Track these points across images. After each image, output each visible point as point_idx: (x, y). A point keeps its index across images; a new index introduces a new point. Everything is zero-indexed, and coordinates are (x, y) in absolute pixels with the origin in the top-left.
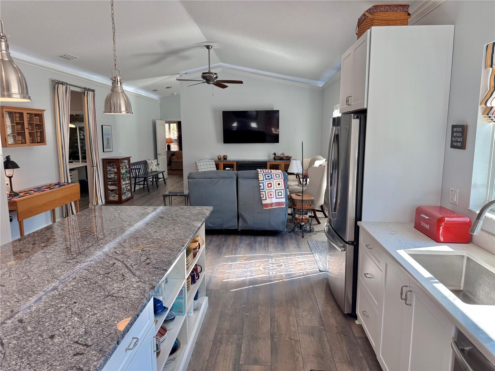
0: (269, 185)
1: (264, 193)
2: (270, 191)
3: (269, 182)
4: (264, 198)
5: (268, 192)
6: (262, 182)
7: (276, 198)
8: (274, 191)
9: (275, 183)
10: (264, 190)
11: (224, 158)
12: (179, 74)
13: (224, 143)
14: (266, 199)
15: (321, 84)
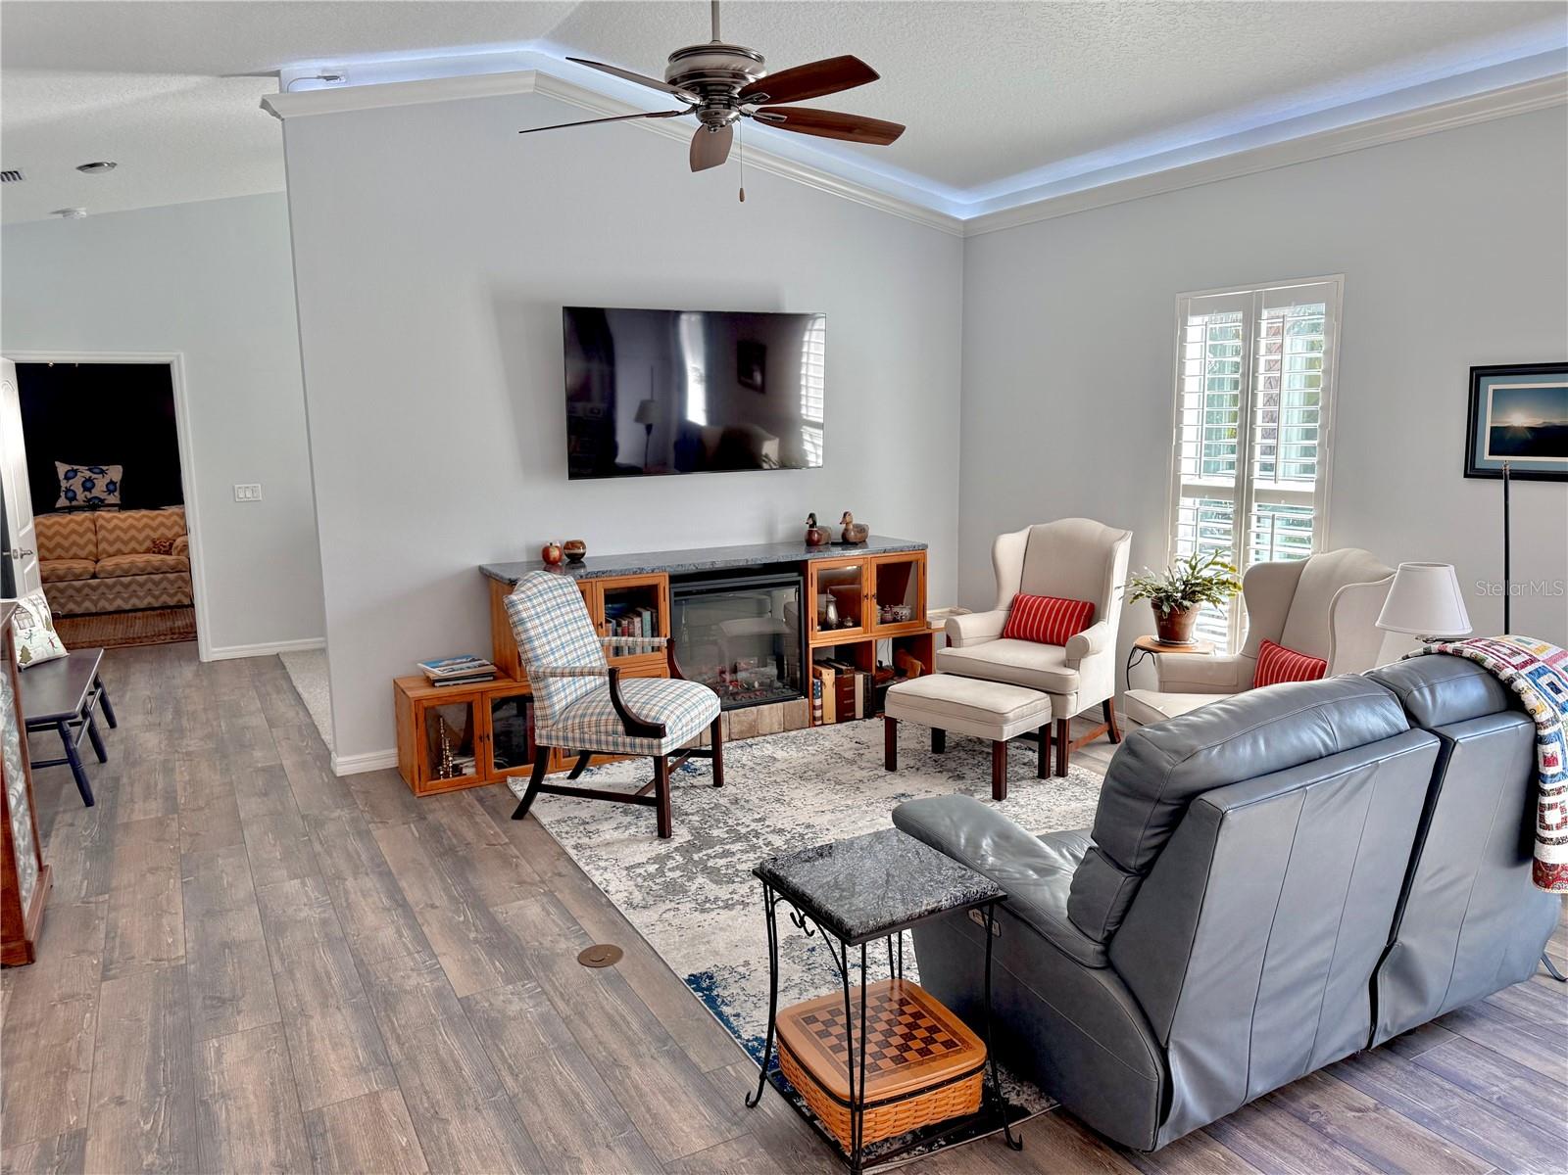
11: (568, 556)
12: (277, 74)
13: (569, 479)
15: (964, 206)
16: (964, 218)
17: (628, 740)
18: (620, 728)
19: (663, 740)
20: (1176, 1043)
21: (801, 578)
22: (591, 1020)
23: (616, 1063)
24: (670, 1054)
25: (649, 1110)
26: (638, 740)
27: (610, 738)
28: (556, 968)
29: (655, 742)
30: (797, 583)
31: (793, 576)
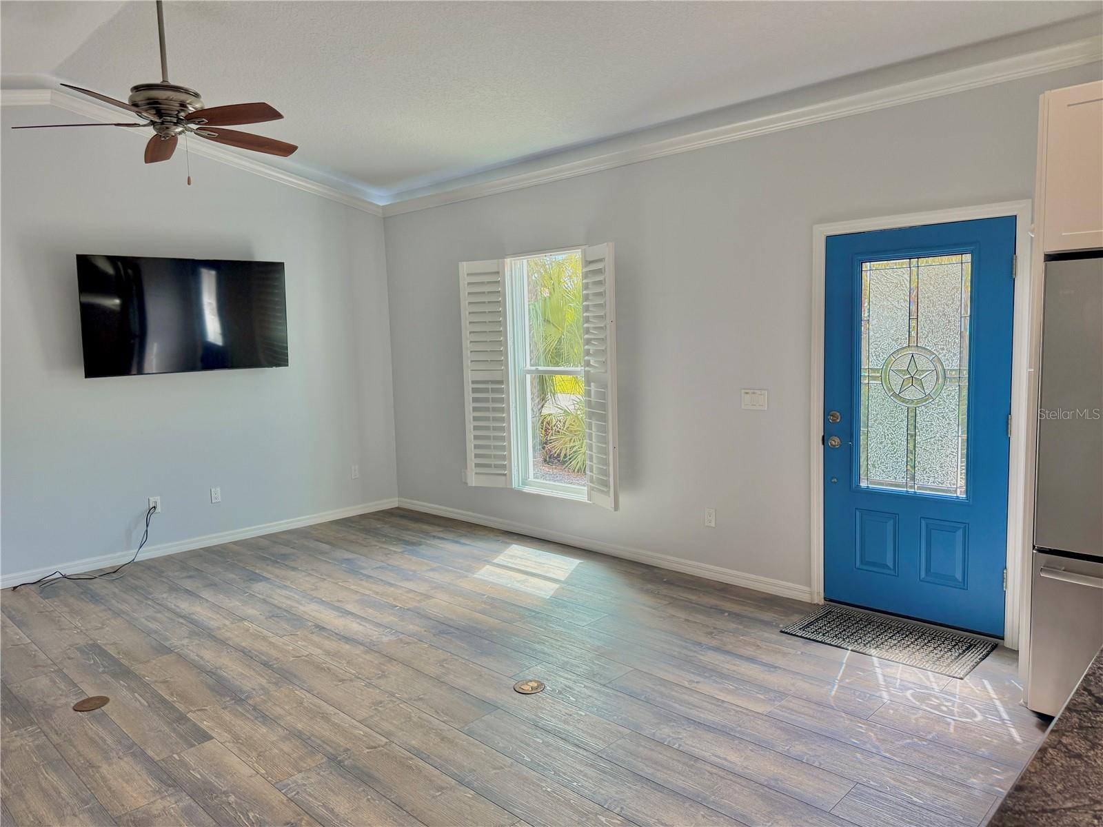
13: (86, 377)
15: (381, 197)
16: (381, 204)
22: (76, 743)
23: (92, 766)
24: (134, 755)
25: (110, 789)
28: (55, 715)
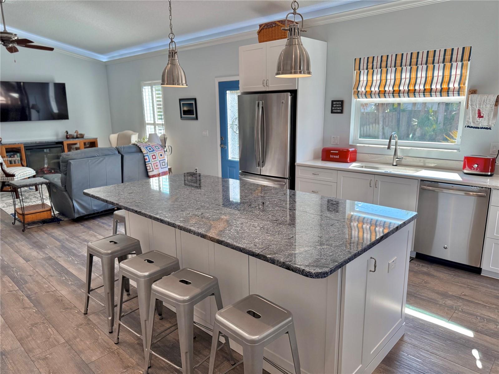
0: (154, 157)
1: (150, 165)
2: (156, 162)
3: (152, 154)
4: (151, 170)
5: (154, 164)
6: (147, 154)
7: (161, 168)
8: (158, 161)
9: (157, 154)
10: (150, 163)
14: (153, 171)
15: (104, 58)
16: (104, 61)
17: (6, 178)
18: (4, 176)
19: (15, 177)
20: (74, 200)
21: (62, 146)
26: (9, 178)
27: (2, 178)
29: (13, 178)
30: (61, 147)
31: (60, 145)
